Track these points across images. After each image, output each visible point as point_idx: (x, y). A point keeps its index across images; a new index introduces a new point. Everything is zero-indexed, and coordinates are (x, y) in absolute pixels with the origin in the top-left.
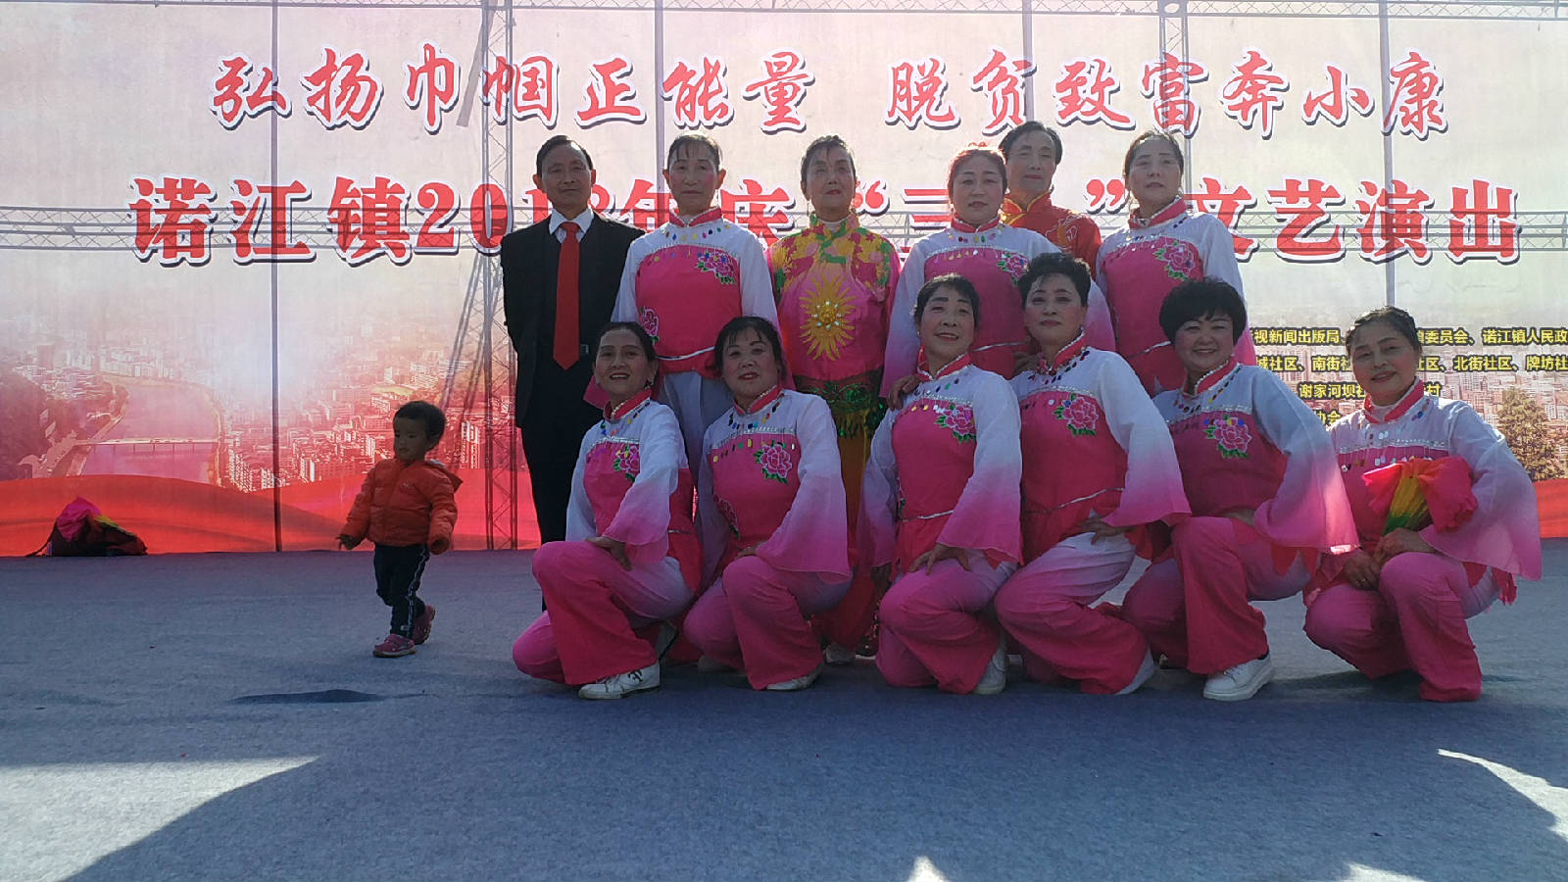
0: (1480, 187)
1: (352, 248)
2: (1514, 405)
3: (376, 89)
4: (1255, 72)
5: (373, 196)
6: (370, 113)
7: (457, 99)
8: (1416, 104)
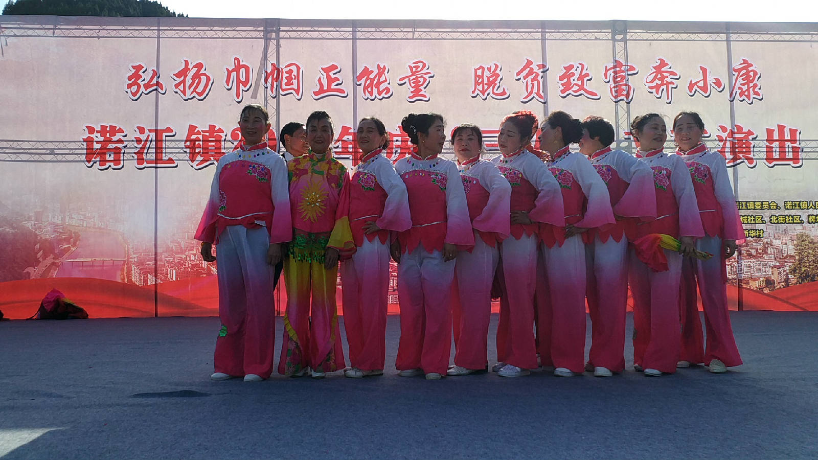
0: (781, 128)
1: (197, 161)
2: (803, 241)
3: (210, 80)
4: (663, 69)
5: (208, 134)
6: (206, 92)
7: (251, 84)
8: (746, 85)
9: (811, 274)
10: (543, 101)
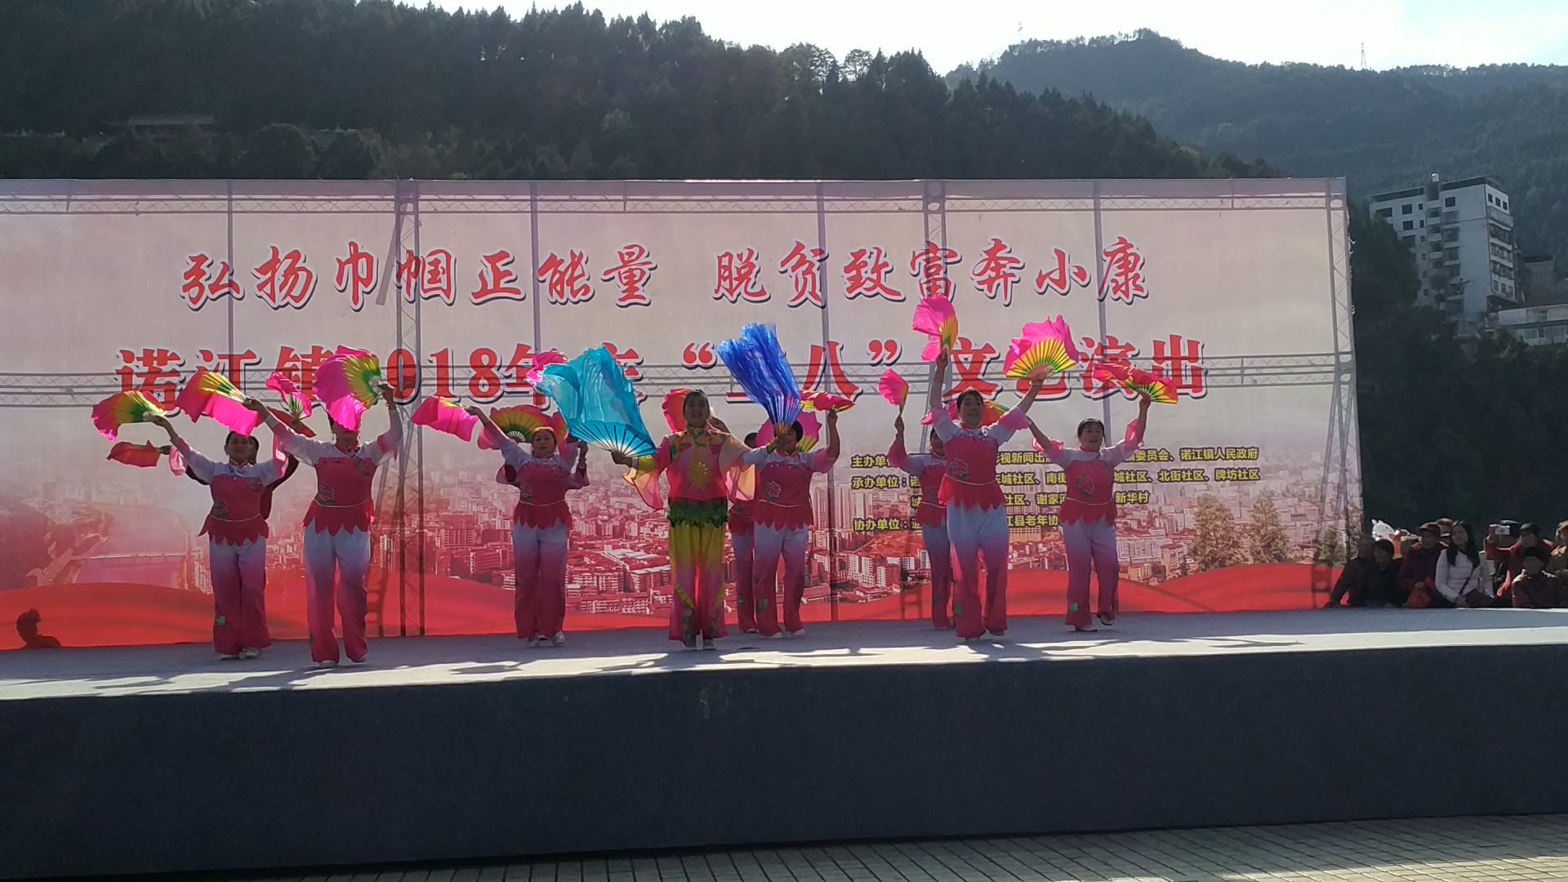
0: (1175, 340)
2: (1207, 507)
3: (312, 277)
4: (998, 255)
5: (310, 360)
7: (376, 282)
8: (1123, 277)
9: (1219, 557)
10: (820, 304)
